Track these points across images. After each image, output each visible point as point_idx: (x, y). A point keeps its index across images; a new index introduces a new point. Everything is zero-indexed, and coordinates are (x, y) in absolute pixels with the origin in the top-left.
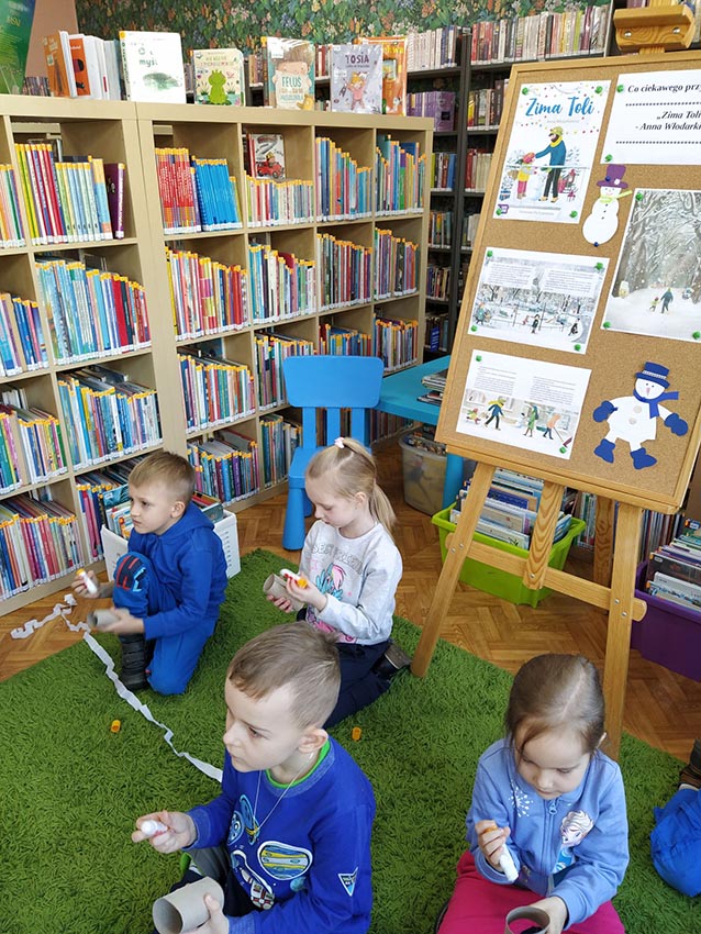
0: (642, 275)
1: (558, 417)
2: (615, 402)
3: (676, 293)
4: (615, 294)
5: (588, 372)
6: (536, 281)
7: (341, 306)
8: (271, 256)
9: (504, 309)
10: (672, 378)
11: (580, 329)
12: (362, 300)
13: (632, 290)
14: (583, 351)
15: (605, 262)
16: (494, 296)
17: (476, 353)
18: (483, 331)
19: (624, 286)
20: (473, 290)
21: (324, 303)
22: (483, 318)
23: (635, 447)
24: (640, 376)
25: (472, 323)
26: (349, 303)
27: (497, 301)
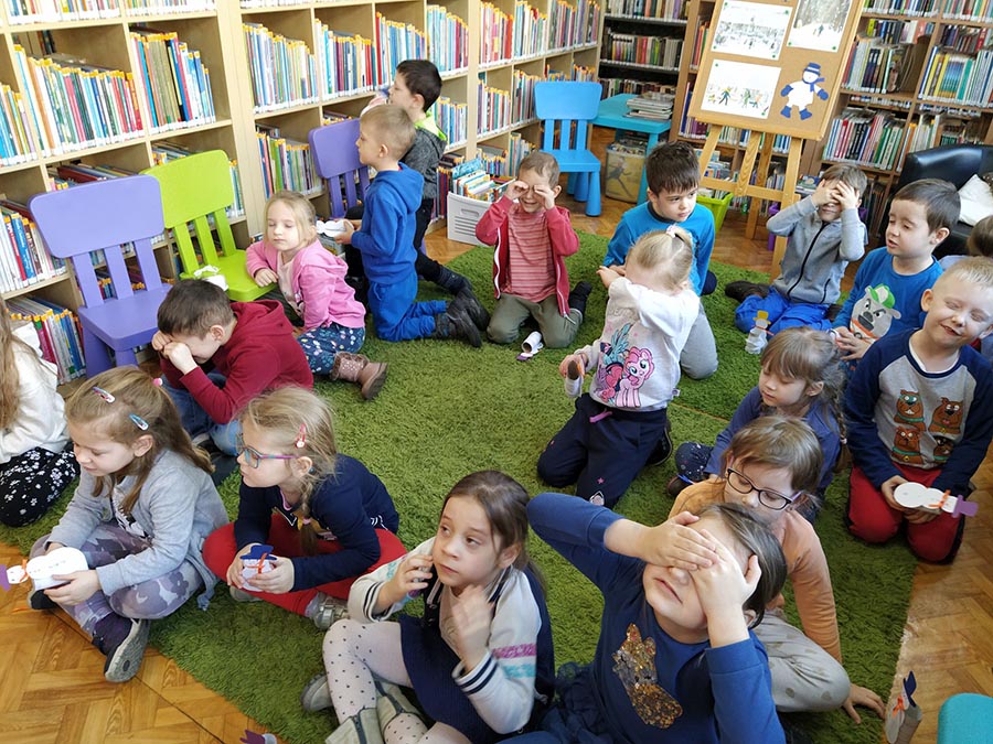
0: (808, 17)
1: (761, 95)
2: (792, 85)
3: (826, 26)
4: (795, 26)
5: (780, 69)
6: (752, 20)
7: (558, 51)
8: (528, 10)
9: (733, 35)
10: (822, 71)
11: (775, 46)
12: (568, 48)
13: (804, 24)
14: (777, 58)
15: (790, 9)
16: (728, 28)
17: (716, 61)
18: (720, 49)
19: (800, 22)
20: (716, 24)
21: (550, 48)
22: (720, 41)
23: (802, 109)
24: (806, 70)
25: (714, 44)
26: (561, 49)
27: (729, 31)
